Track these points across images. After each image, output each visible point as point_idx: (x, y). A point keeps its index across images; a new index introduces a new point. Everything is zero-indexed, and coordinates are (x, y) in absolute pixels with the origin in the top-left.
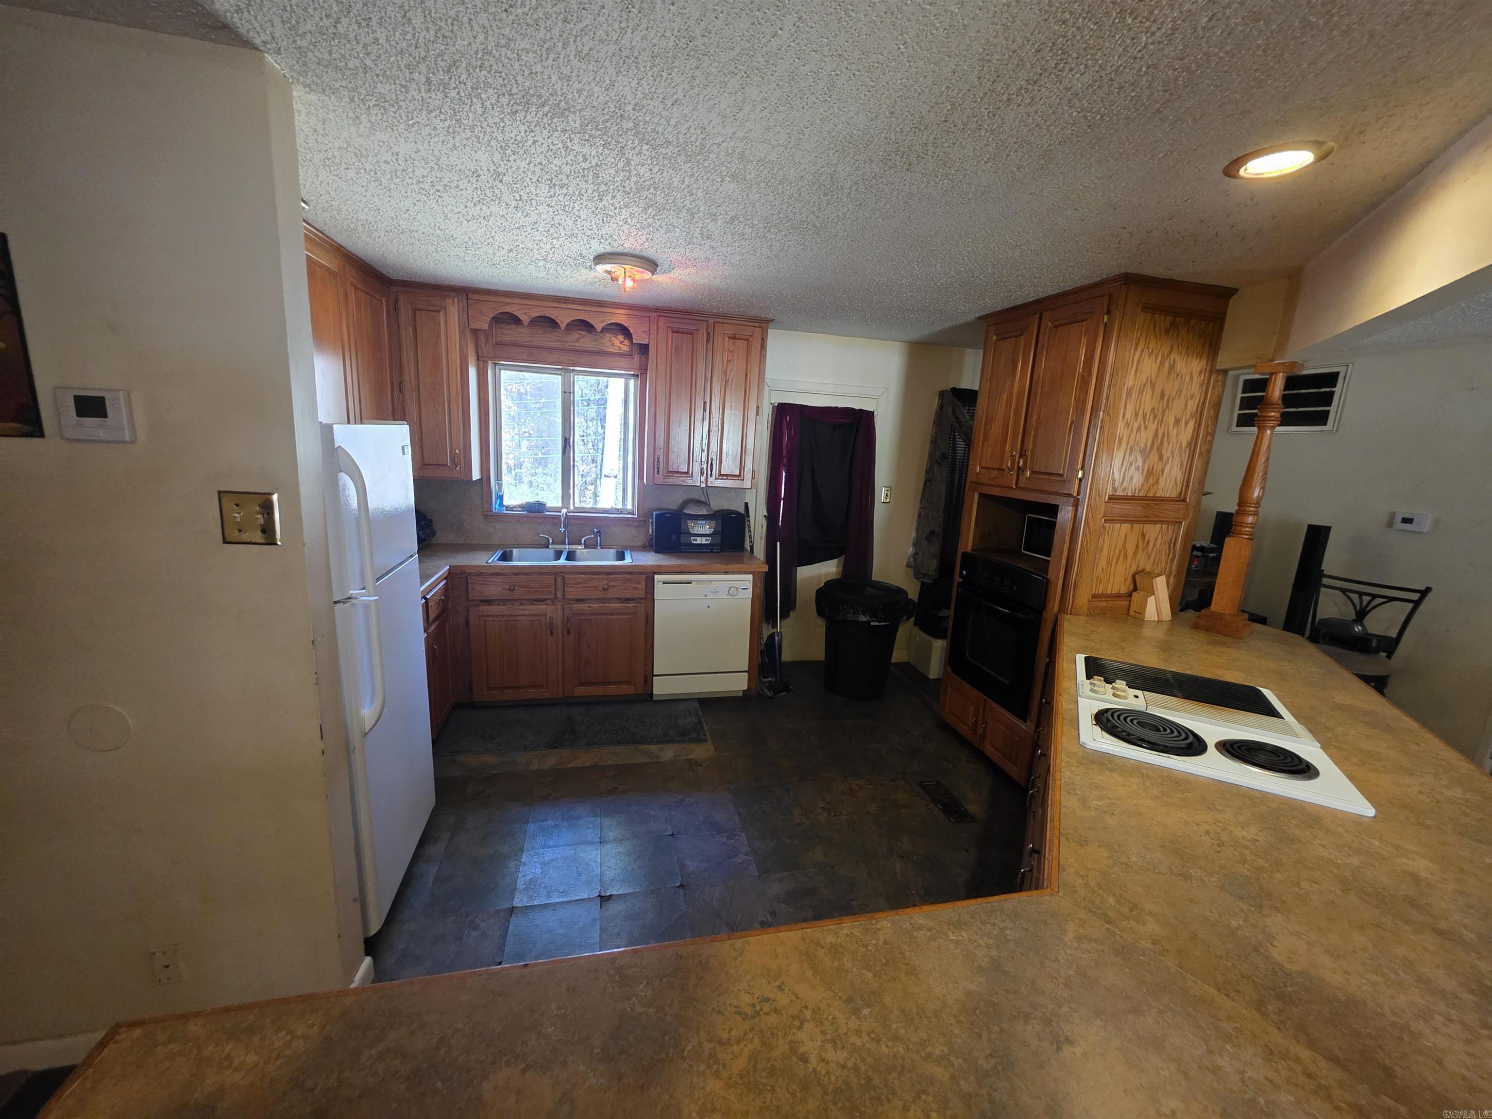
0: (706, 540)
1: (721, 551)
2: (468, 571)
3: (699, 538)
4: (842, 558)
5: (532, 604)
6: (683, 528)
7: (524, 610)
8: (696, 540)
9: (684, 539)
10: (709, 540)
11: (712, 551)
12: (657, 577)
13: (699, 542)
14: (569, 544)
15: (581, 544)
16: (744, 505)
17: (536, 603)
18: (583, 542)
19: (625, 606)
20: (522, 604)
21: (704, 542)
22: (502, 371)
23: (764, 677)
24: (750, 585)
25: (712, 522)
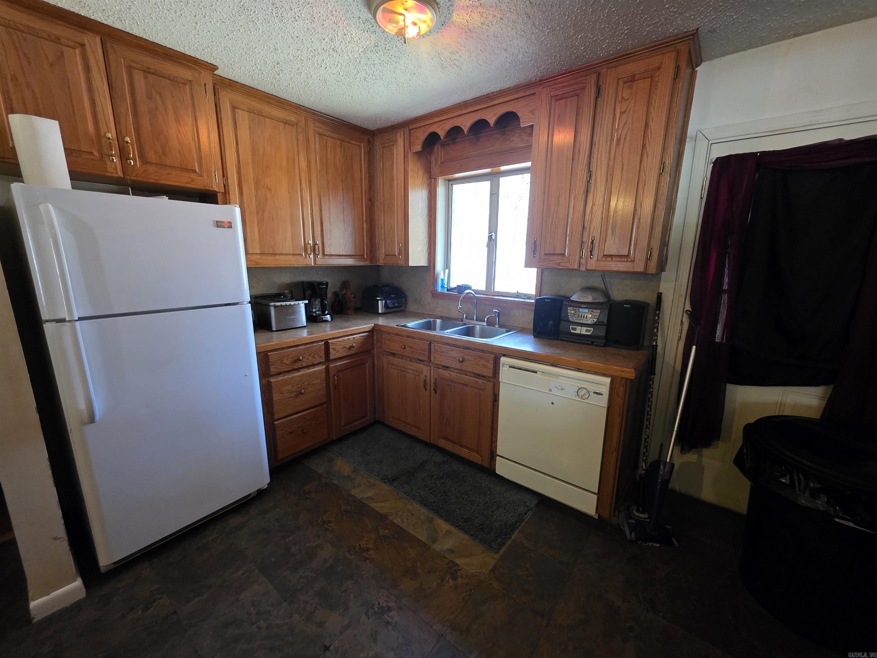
0: (587, 331)
1: (605, 345)
2: (384, 329)
3: (578, 328)
4: (831, 387)
5: (417, 362)
6: (563, 315)
7: (411, 365)
8: (575, 329)
9: (563, 326)
10: (589, 331)
11: (593, 343)
12: (503, 360)
13: (578, 331)
14: (477, 320)
15: (484, 321)
16: (656, 296)
17: (418, 361)
18: (486, 319)
19: (476, 381)
20: (411, 361)
21: (584, 332)
22: (454, 186)
23: (638, 511)
24: (605, 390)
25: (595, 311)
